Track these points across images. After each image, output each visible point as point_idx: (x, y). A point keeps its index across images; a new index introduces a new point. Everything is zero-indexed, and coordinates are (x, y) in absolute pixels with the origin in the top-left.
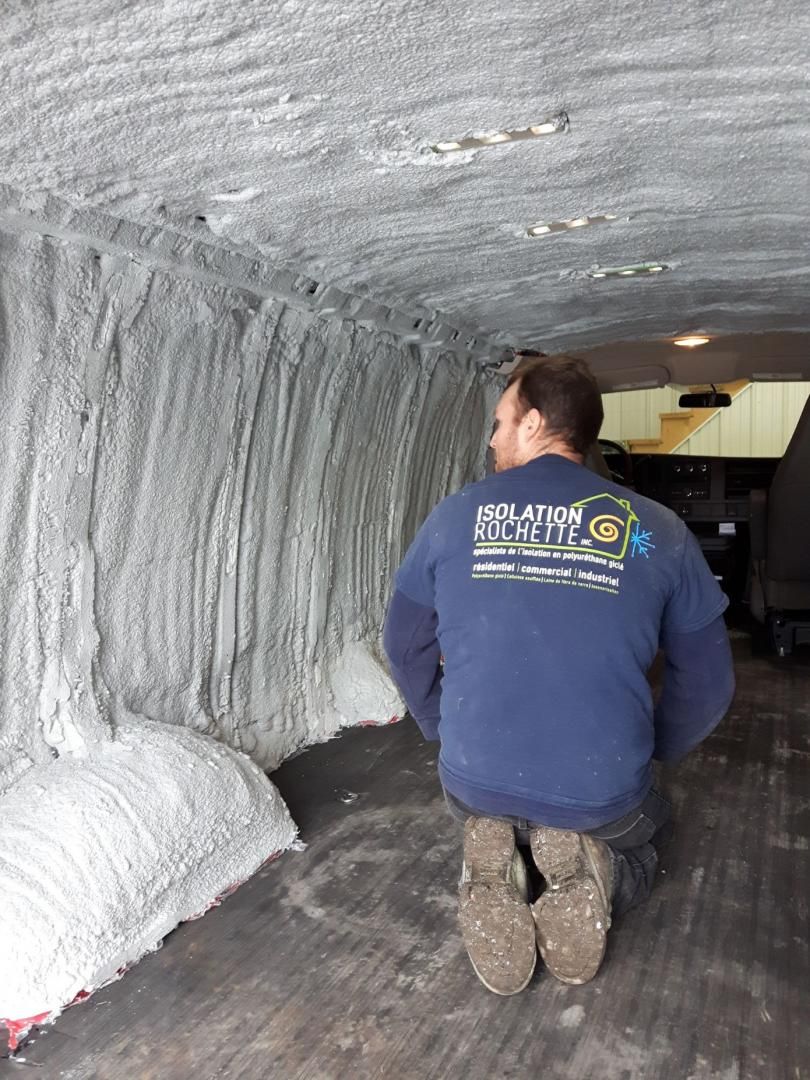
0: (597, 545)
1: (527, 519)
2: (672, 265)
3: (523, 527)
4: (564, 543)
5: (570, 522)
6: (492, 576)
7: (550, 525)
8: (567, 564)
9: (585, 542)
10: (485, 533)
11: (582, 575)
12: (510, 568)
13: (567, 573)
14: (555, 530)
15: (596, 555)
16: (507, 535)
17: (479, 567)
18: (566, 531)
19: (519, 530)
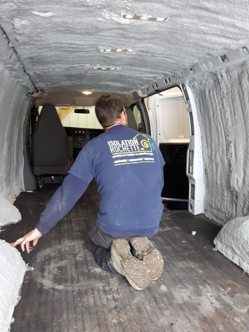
0: (146, 149)
1: (124, 145)
2: (118, 68)
3: (124, 147)
4: (137, 150)
5: (135, 144)
6: (121, 164)
7: (131, 146)
8: (141, 156)
9: (142, 149)
10: (114, 149)
11: (145, 159)
12: (126, 161)
13: (141, 159)
14: (133, 147)
15: (146, 152)
16: (121, 151)
17: (116, 162)
18: (136, 146)
19: (123, 149)
